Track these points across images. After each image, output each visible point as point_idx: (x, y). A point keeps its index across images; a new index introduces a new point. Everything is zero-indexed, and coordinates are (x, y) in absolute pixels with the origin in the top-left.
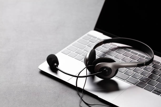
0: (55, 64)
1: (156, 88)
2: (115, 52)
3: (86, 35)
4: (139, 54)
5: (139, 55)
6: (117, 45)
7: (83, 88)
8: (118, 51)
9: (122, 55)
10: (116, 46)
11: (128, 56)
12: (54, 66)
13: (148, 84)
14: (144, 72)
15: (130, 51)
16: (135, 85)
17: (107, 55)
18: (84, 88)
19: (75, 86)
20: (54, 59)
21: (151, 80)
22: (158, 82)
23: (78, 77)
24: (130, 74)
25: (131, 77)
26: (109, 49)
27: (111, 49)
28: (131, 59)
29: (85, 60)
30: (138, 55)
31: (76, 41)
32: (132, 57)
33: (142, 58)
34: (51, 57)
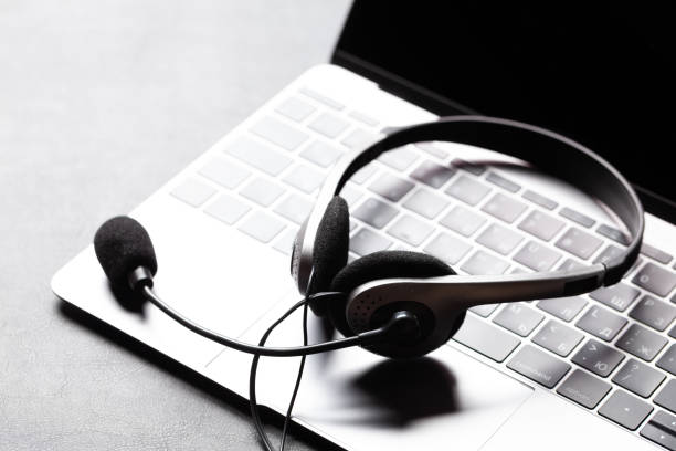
0: (141, 273)
1: (657, 408)
2: (440, 192)
3: (291, 90)
4: (566, 209)
5: (567, 213)
6: (447, 155)
7: (285, 414)
8: (457, 190)
9: (476, 210)
10: (443, 158)
11: (507, 217)
12: (132, 286)
13: (616, 387)
14: (593, 314)
15: (519, 188)
16: (554, 390)
17: (404, 212)
18: (292, 413)
19: (247, 397)
20: (134, 247)
21: (631, 361)
22: (670, 377)
23: (258, 353)
24: (523, 329)
25: (527, 347)
26: (411, 176)
27: (421, 174)
28: (524, 233)
29: (296, 262)
30: (560, 214)
31: (242, 129)
32: (531, 224)
33: (580, 232)
34: (117, 234)
